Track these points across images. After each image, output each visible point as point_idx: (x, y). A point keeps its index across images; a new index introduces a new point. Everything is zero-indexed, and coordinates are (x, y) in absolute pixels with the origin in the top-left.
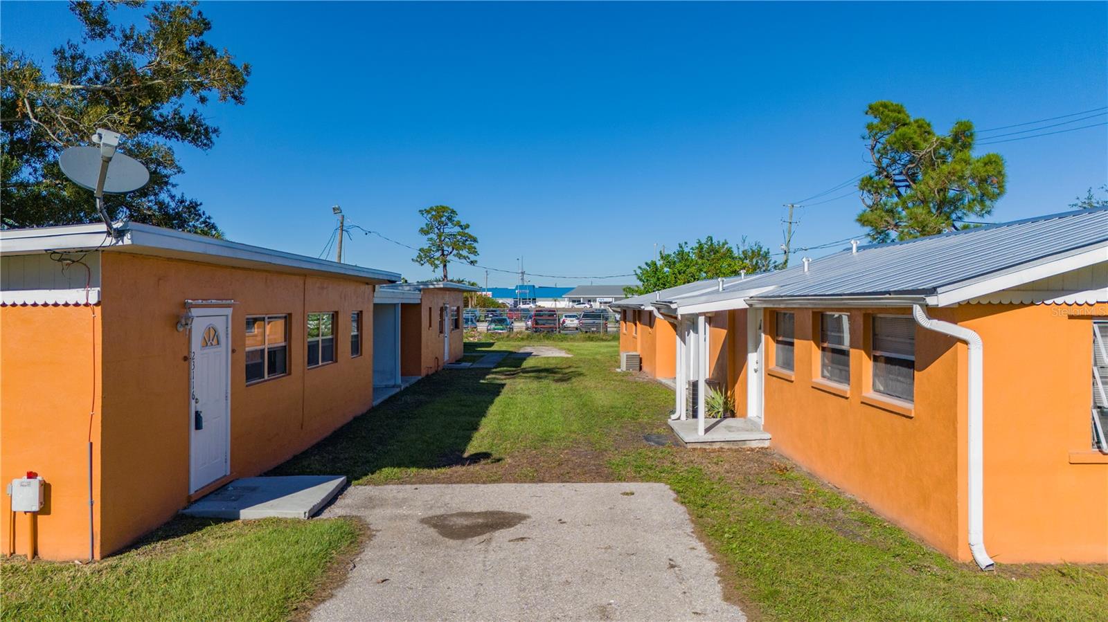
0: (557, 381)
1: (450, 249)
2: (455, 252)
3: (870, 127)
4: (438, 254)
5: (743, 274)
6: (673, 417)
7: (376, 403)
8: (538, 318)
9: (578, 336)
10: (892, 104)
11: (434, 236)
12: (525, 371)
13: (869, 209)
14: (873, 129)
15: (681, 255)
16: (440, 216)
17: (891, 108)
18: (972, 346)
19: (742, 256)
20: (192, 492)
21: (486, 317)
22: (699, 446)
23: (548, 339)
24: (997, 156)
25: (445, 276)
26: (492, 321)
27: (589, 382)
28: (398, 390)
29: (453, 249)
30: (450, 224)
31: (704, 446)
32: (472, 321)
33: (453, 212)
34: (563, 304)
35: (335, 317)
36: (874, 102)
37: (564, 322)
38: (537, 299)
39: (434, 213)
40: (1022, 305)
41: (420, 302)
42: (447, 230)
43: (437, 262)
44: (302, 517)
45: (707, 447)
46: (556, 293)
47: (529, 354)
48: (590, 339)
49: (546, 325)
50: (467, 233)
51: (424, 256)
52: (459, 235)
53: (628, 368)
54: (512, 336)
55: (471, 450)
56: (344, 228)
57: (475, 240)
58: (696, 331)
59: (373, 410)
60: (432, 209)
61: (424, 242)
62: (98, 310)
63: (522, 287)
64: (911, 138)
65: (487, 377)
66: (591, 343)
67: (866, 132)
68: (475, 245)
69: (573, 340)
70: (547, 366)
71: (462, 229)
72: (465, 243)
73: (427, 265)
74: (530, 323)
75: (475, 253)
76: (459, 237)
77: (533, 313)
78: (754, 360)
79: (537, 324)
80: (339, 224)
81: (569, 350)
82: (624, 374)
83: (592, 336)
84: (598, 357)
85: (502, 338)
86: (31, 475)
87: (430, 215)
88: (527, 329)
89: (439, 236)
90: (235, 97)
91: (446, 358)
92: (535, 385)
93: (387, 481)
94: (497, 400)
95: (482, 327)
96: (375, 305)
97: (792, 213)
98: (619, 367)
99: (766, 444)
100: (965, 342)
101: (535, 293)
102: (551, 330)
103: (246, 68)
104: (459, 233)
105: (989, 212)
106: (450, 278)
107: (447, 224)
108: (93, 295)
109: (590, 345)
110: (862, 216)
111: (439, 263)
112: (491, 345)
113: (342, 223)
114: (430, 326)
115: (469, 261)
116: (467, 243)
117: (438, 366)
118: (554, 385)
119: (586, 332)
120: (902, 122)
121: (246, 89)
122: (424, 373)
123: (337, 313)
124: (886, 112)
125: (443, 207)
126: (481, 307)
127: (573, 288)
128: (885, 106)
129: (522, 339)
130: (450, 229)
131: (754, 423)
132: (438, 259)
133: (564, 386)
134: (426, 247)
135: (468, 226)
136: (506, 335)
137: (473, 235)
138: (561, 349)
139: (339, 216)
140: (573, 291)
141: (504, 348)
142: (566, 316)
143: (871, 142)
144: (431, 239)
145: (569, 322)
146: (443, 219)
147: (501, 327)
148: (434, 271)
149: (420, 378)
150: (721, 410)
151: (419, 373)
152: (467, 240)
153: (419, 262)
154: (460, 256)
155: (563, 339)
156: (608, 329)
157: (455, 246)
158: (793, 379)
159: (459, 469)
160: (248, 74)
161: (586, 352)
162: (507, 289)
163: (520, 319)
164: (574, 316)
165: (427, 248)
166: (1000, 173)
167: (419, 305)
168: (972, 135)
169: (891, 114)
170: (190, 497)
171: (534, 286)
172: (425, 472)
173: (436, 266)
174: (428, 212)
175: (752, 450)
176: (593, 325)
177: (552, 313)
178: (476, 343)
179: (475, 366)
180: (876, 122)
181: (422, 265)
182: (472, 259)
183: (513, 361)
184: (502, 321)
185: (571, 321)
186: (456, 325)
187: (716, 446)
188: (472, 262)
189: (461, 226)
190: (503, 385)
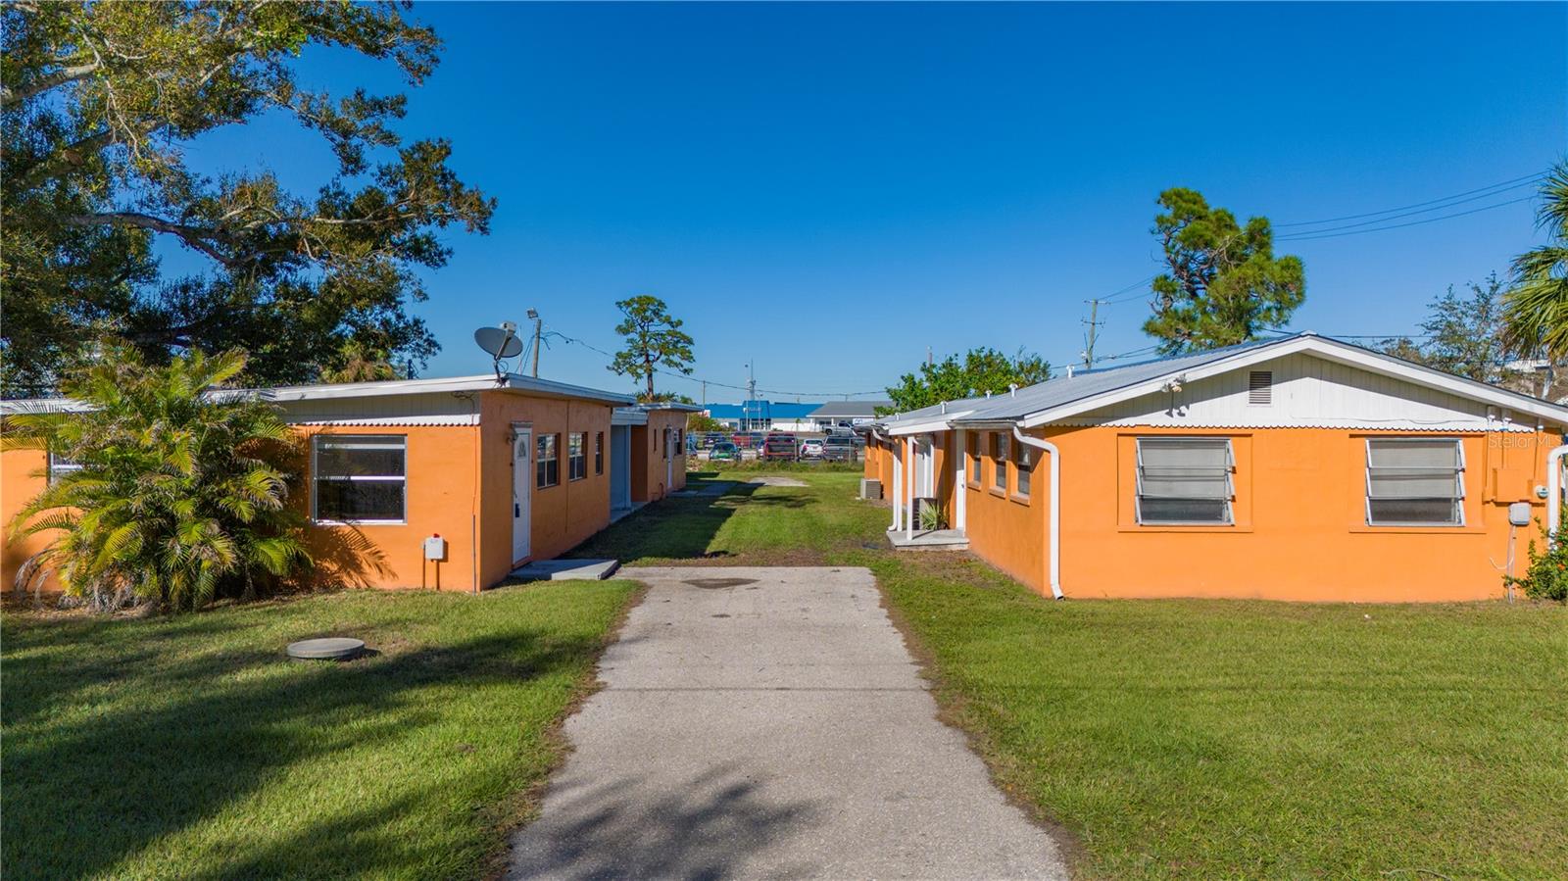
0: (790, 507)
1: (657, 354)
2: (663, 357)
3: (1160, 220)
4: (641, 361)
5: (988, 395)
6: (891, 528)
7: (614, 521)
8: (771, 443)
9: (821, 466)
10: (1188, 193)
11: (636, 337)
12: (755, 498)
13: (1158, 316)
14: (1163, 222)
15: (949, 365)
16: (644, 309)
17: (1186, 197)
18: (1052, 454)
19: (1018, 369)
20: (514, 562)
21: (705, 443)
22: (907, 549)
23: (783, 469)
24: (1295, 259)
25: (651, 390)
26: (716, 447)
27: (823, 508)
28: (629, 512)
29: (661, 354)
30: (656, 320)
31: (911, 549)
32: (691, 448)
33: (661, 304)
34: (808, 426)
35: (585, 436)
36: (1167, 189)
37: (805, 449)
38: (772, 420)
39: (635, 306)
40: (1086, 427)
41: (645, 423)
42: (652, 329)
43: (640, 371)
44: (596, 578)
45: (914, 550)
46: (797, 411)
47: (761, 485)
48: (837, 470)
49: (782, 452)
50: (680, 333)
51: (623, 363)
52: (670, 335)
53: (868, 497)
54: (740, 465)
55: (709, 550)
56: (541, 336)
57: (690, 342)
58: (929, 454)
59: (610, 526)
60: (632, 300)
61: (622, 344)
62: (479, 428)
63: (752, 403)
64: (1201, 236)
65: (717, 503)
66: (837, 474)
67: (1156, 225)
68: (690, 348)
69: (814, 470)
70: (780, 495)
71: (673, 327)
72: (677, 346)
73: (627, 374)
74: (761, 450)
75: (690, 358)
76: (670, 338)
77: (765, 438)
78: (961, 476)
79: (771, 451)
80: (536, 330)
81: (807, 480)
82: (862, 502)
83: (838, 465)
84: (840, 487)
85: (729, 468)
86: (436, 536)
87: (630, 309)
88: (758, 458)
89: (643, 336)
90: (482, 229)
91: (670, 485)
92: (767, 509)
93: (648, 565)
94: (729, 520)
95: (703, 455)
96: (613, 427)
97: (1096, 311)
98: (859, 496)
99: (966, 547)
100: (1049, 452)
101: (772, 411)
102: (789, 458)
103: (493, 201)
104: (669, 333)
105: (1286, 322)
106: (656, 391)
107: (652, 320)
108: (477, 419)
109: (834, 476)
110: (1149, 324)
111: (642, 371)
112: (716, 475)
113: (539, 329)
114: (655, 449)
115: (682, 369)
116: (679, 345)
117: (663, 493)
118: (786, 510)
119: (831, 461)
120: (1197, 215)
121: (491, 220)
122: (650, 500)
123: (586, 433)
124: (1181, 203)
125: (648, 298)
126: (698, 430)
127: (821, 405)
128: (1179, 195)
129: (753, 469)
130: (658, 327)
131: (959, 532)
132: (641, 366)
133: (794, 511)
134: (625, 351)
135: (680, 323)
136: (733, 464)
137: (687, 335)
138: (799, 480)
139: (534, 322)
140: (821, 409)
141: (731, 479)
142: (807, 442)
143: (1163, 236)
144: (631, 341)
145: (812, 449)
146: (648, 313)
147: (727, 454)
148: (636, 383)
149: (646, 503)
150: (935, 523)
151: (646, 499)
152: (678, 342)
153: (616, 370)
154: (670, 363)
155: (803, 469)
156: (859, 458)
157: (664, 349)
158: (980, 488)
159: (703, 560)
160: (495, 206)
161: (827, 482)
162: (731, 406)
163: (749, 446)
164: (817, 442)
165: (627, 351)
166: (1298, 278)
167: (646, 426)
168: (1268, 233)
169: (1184, 205)
170: (513, 566)
171: (768, 402)
172: (677, 561)
173: (639, 376)
174: (628, 304)
175: (952, 552)
176: (838, 452)
177: (789, 438)
178: (696, 473)
179: (701, 494)
180: (1169, 213)
181: (620, 374)
182: (686, 367)
183: (745, 491)
184: (726, 448)
185: (815, 448)
186: (679, 449)
187: (922, 549)
188: (686, 371)
189: (671, 323)
190: (734, 510)
